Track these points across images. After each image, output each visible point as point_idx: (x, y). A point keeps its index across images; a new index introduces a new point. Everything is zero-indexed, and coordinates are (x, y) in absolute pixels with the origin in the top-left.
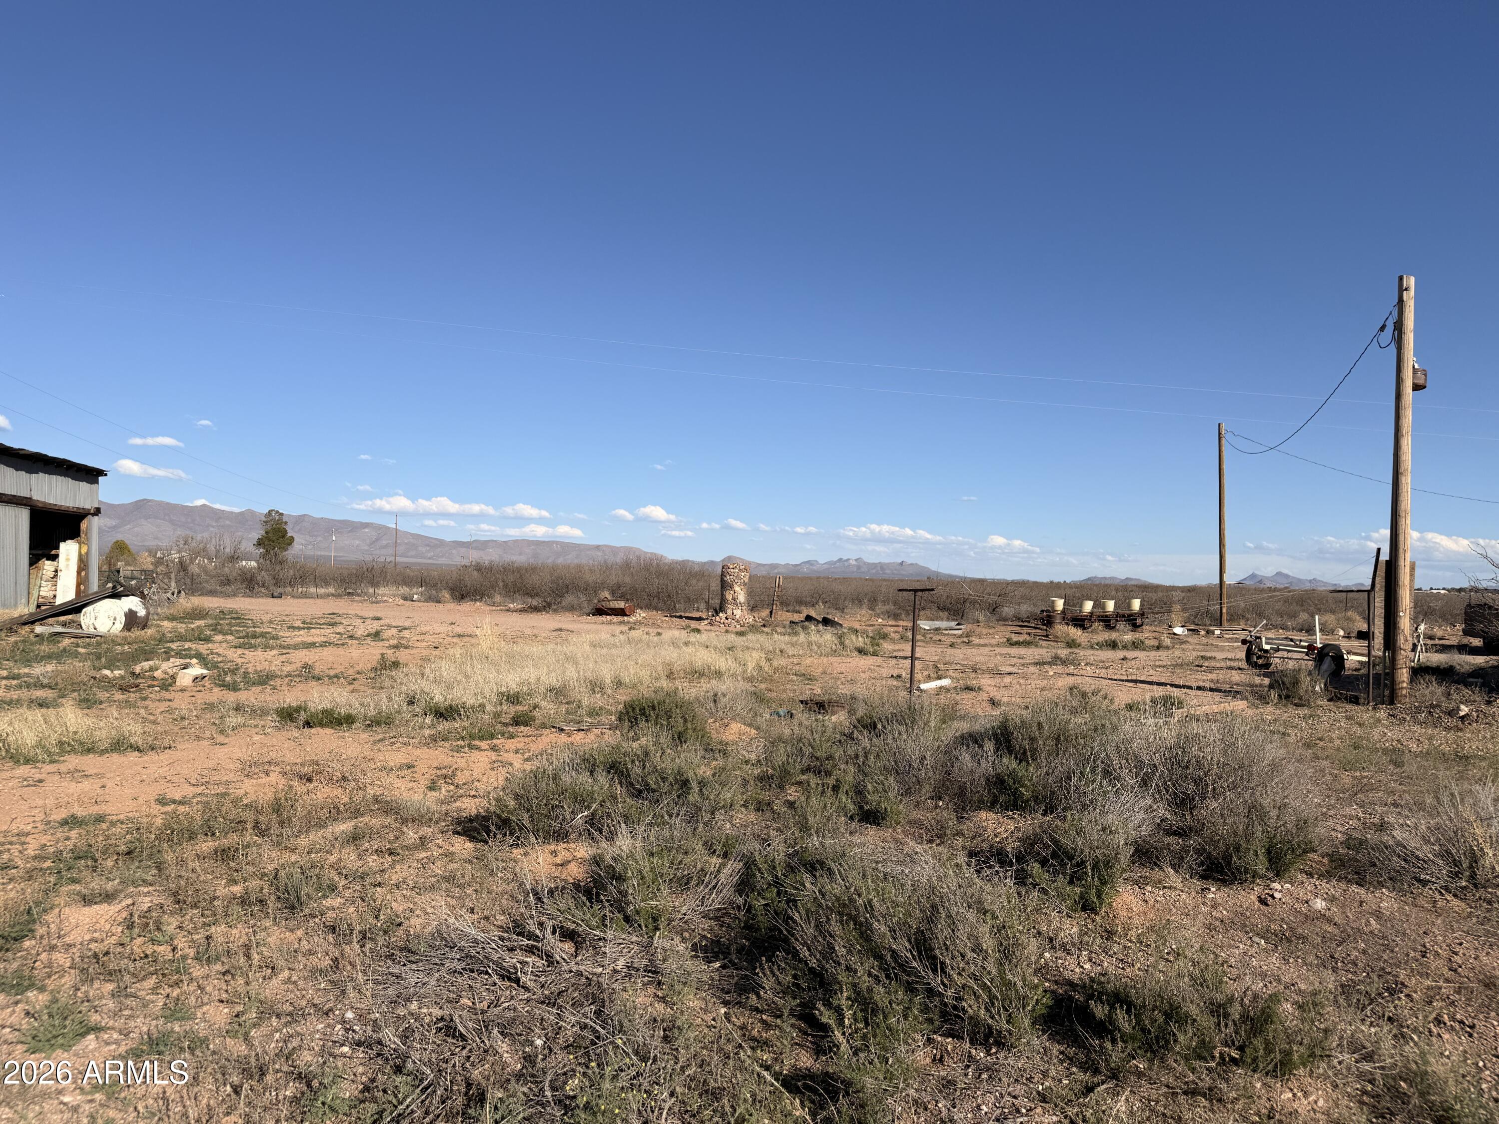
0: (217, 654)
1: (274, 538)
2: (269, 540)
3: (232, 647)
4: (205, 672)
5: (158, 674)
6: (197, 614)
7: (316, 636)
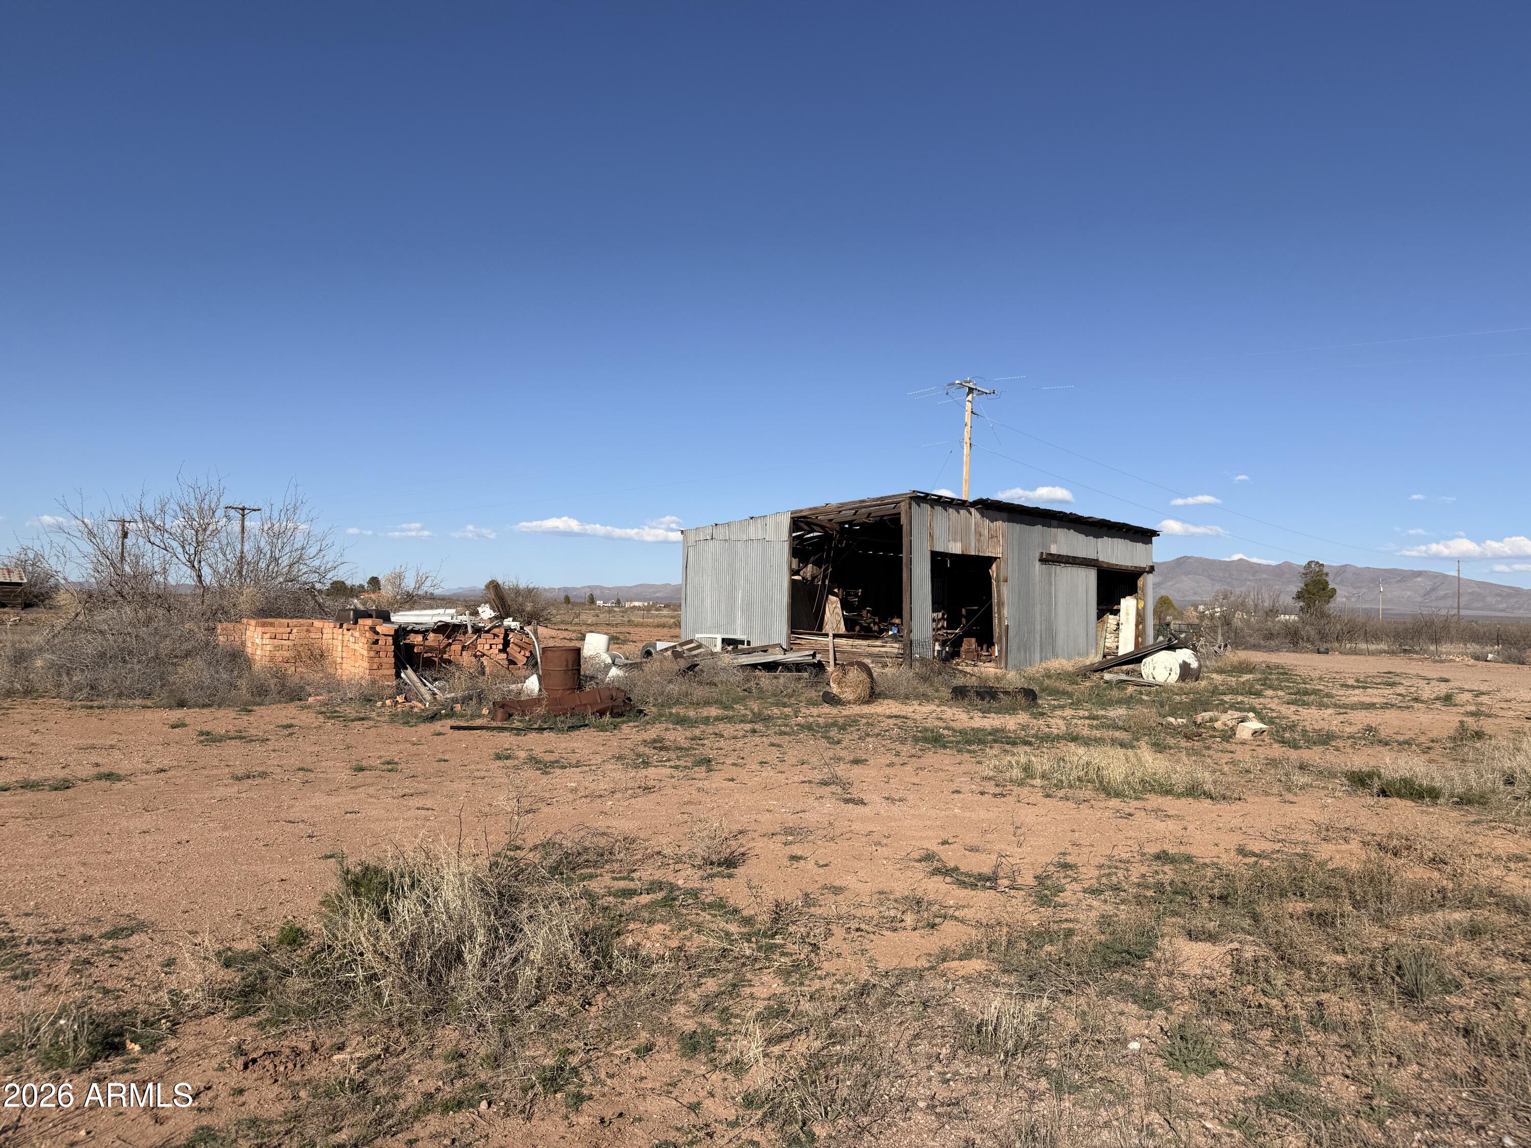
0: (1270, 709)
1: (1315, 591)
2: (1309, 592)
3: (1284, 703)
4: (1264, 726)
5: (1218, 725)
6: (1243, 668)
7: (1374, 696)
